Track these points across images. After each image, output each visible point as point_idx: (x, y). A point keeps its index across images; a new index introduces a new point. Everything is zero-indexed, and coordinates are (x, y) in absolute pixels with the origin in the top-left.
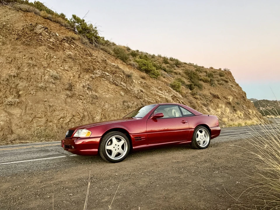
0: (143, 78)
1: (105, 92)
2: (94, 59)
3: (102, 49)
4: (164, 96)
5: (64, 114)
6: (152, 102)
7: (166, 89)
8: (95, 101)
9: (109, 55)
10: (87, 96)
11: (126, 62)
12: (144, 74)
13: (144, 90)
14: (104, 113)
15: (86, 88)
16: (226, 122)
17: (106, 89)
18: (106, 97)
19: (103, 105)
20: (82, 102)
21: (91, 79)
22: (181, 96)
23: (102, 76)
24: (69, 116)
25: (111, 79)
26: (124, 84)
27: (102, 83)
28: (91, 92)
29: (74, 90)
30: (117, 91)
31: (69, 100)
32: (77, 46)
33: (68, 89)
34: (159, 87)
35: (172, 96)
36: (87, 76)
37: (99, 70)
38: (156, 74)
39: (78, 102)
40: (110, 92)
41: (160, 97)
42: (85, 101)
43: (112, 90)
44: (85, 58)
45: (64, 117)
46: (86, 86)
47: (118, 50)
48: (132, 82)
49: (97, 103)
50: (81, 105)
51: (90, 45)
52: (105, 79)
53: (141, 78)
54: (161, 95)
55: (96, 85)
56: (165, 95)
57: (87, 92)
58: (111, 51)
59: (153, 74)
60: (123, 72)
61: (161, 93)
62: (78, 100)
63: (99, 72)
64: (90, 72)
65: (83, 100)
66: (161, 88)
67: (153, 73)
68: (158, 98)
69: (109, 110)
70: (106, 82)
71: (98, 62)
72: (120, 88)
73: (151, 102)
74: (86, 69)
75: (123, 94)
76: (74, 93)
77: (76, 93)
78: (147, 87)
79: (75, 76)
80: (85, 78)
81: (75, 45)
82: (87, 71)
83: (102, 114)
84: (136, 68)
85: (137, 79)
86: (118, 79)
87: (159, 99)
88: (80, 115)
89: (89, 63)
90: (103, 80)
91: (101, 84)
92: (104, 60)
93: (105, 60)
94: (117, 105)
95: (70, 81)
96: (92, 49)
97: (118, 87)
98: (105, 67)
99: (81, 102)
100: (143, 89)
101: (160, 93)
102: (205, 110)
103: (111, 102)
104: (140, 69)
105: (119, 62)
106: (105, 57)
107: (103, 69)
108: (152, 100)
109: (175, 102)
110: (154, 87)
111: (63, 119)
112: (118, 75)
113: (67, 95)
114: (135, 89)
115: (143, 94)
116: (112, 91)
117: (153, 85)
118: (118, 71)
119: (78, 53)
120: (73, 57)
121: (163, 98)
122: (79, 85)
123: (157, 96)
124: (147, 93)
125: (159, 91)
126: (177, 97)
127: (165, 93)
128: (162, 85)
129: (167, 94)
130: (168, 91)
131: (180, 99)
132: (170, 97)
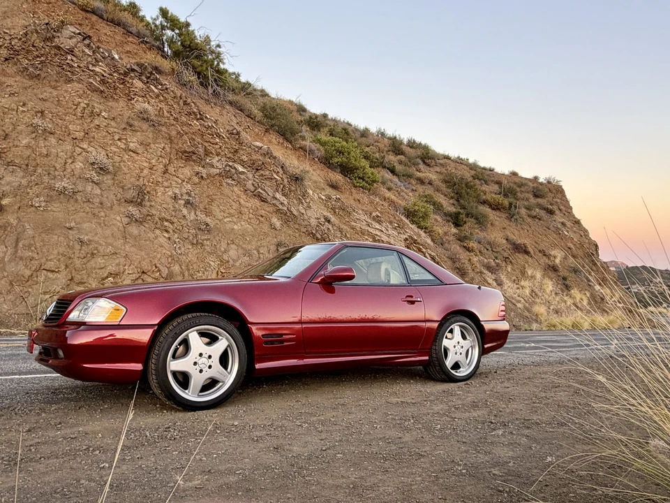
0: (334, 186)
1: (231, 215)
2: (208, 128)
3: (231, 103)
4: (385, 238)
5: (118, 265)
7: (392, 219)
8: (203, 238)
9: (248, 119)
10: (183, 222)
11: (291, 143)
12: (337, 177)
13: (333, 219)
14: (223, 271)
15: (182, 202)
16: (541, 315)
17: (234, 208)
18: (233, 229)
19: (223, 249)
20: (169, 238)
21: (196, 180)
22: (429, 241)
23: (226, 174)
24: (130, 272)
25: (250, 182)
26: (283, 199)
27: (226, 190)
28: (193, 213)
29: (148, 204)
30: (262, 216)
31: (134, 230)
32: (167, 89)
33: (132, 202)
34: (374, 214)
35: (406, 240)
36: (187, 171)
37: (219, 158)
38: (369, 178)
39: (156, 237)
40: (245, 217)
42: (176, 236)
43: (251, 211)
44: (183, 124)
45: (117, 275)
46: (182, 195)
47: (273, 109)
48: (305, 194)
49: (208, 243)
50: (166, 245)
51: (201, 89)
52: (233, 182)
53: (328, 187)
54: (379, 234)
55: (208, 197)
56: (389, 236)
57: (185, 211)
58: (256, 111)
59: (360, 178)
60: (282, 167)
61: (378, 229)
62: (158, 232)
63: (218, 163)
64: (194, 161)
65: (171, 231)
66: (378, 216)
67: (361, 175)
69: (238, 264)
70: (236, 189)
71: (219, 136)
72: (271, 209)
74: (185, 152)
75: (277, 222)
76: (148, 211)
77: (154, 212)
78: (342, 210)
79: (155, 168)
80: (181, 176)
81: (160, 87)
82: (188, 156)
83: (220, 273)
84: (316, 159)
85: (317, 187)
86: (268, 183)
88: (159, 271)
89: (194, 137)
90: (228, 184)
91: (221, 194)
92: (235, 131)
93: (238, 133)
94: (261, 252)
95: (141, 179)
96: (206, 100)
97: (266, 204)
98: (236, 151)
99: (165, 237)
100: (331, 216)
101: (375, 228)
102: (489, 281)
103: (244, 243)
104: (327, 162)
105: (274, 140)
106: (238, 123)
107: (231, 155)
110: (361, 212)
111: (114, 278)
112: (267, 173)
113: (130, 216)
114: (309, 213)
115: (330, 227)
116: (251, 216)
117: (360, 206)
118: (269, 163)
119: (165, 108)
120: (153, 118)
122: (164, 194)
123: (366, 237)
124: (343, 226)
125: (373, 222)
126: (419, 243)
127: (387, 230)
128: (382, 209)
129: (393, 232)
130: (396, 225)
131: (426, 249)
132: (400, 240)
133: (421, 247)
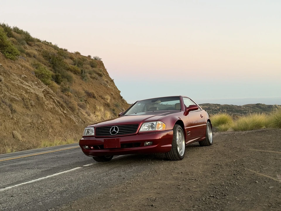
4: (32, 91)
6: (17, 99)
7: (33, 79)
22: (52, 92)
34: (23, 76)
35: (43, 92)
41: (27, 92)
54: (29, 88)
56: (34, 89)
59: (9, 53)
61: (27, 85)
66: (25, 77)
67: (10, 51)
68: (24, 93)
73: (16, 100)
87: (25, 95)
101: (26, 85)
102: (84, 113)
108: (16, 95)
109: (47, 100)
110: (14, 74)
115: (2, 84)
121: (31, 94)
123: (22, 91)
124: (7, 84)
125: (23, 81)
126: (50, 94)
127: (32, 86)
128: (25, 73)
129: (35, 87)
130: (36, 83)
131: (54, 97)
132: (41, 92)
133: (51, 96)
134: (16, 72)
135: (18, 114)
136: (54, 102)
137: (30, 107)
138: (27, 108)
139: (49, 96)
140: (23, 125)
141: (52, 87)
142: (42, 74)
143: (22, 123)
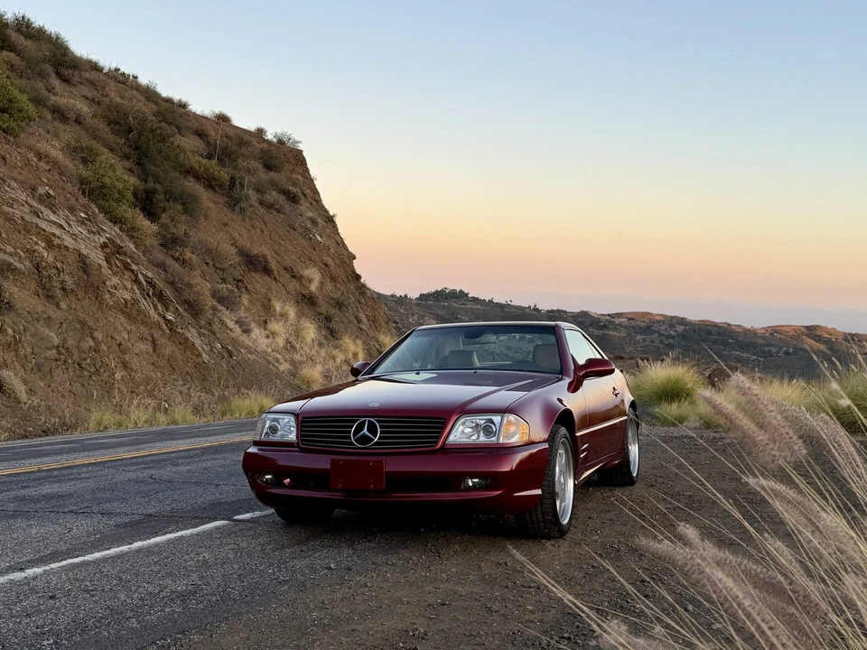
4: (69, 242)
6: (19, 266)
7: (73, 202)
22: (132, 247)
34: (41, 190)
35: (104, 246)
41: (50, 245)
54: (57, 232)
56: (75, 237)
59: (2, 111)
61: (55, 223)
66: (49, 195)
67: (4, 104)
68: (41, 247)
73: (15, 269)
87: (46, 254)
101: (50, 221)
102: (231, 324)
108: (16, 254)
109: (115, 274)
110: (14, 184)
121: (64, 253)
123: (35, 239)
125: (42, 208)
126: (126, 254)
127: (69, 224)
128: (49, 180)
129: (79, 229)
130: (83, 215)
131: (137, 264)
132: (95, 247)
133: (129, 261)
134: (19, 177)
135: (19, 315)
136: (136, 281)
137: (59, 293)
138: (50, 297)
139: (119, 260)
140: (32, 353)
141: (132, 232)
142: (104, 186)
143: (29, 345)
